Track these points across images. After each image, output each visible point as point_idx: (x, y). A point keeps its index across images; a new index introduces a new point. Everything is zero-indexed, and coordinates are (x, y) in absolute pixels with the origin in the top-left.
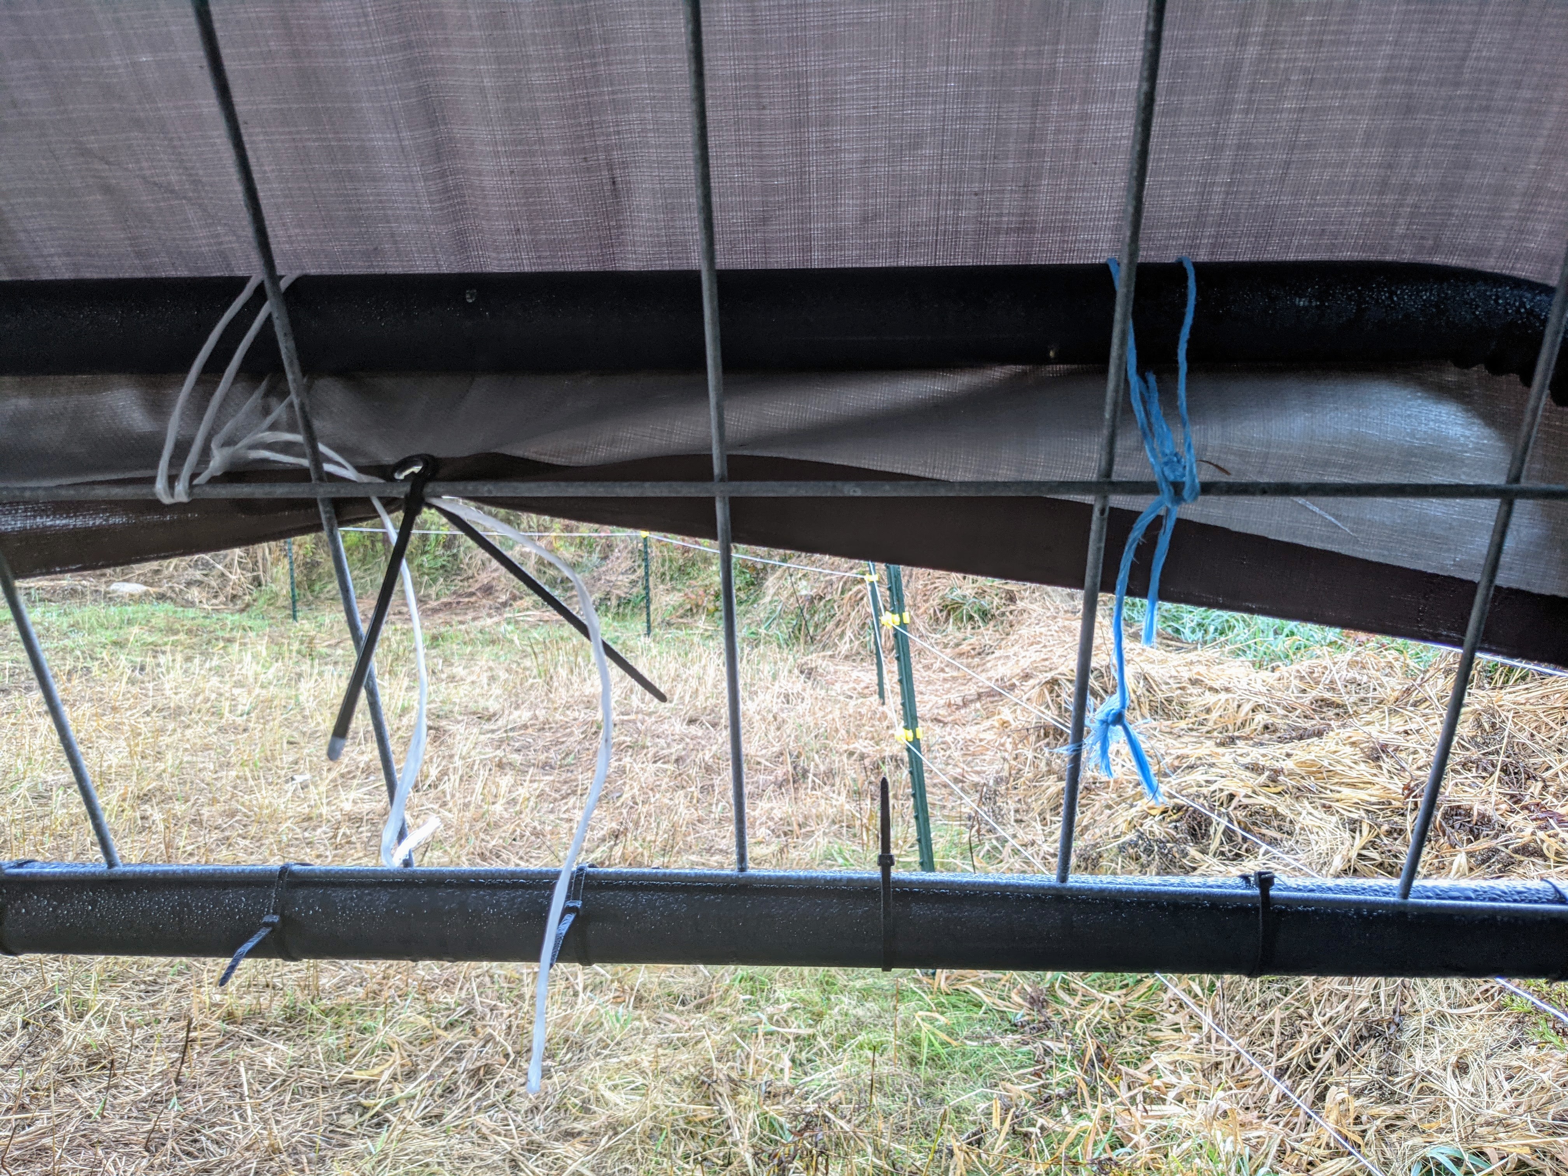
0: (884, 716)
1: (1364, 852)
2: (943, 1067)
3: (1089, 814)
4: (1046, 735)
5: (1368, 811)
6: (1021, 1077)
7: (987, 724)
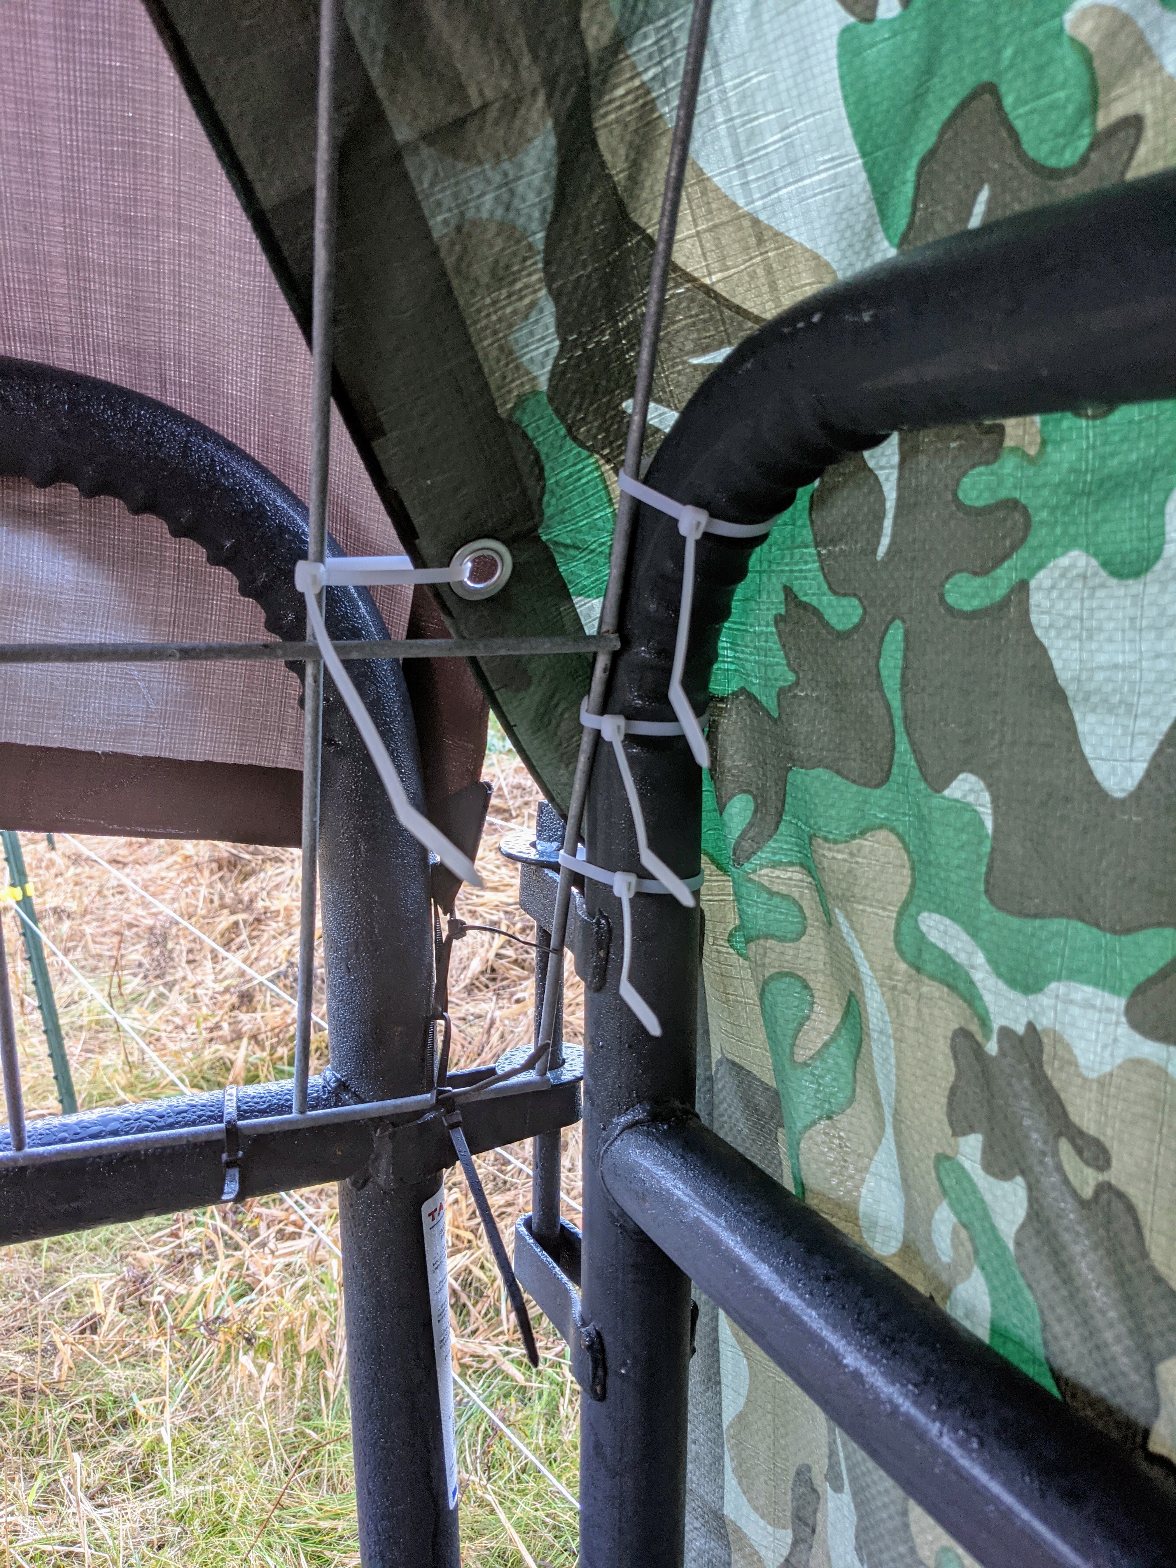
0: (52, 863)
1: (503, 951)
2: (68, 1250)
3: (257, 947)
4: (220, 868)
5: (506, 912)
6: (156, 1242)
7: (170, 860)
